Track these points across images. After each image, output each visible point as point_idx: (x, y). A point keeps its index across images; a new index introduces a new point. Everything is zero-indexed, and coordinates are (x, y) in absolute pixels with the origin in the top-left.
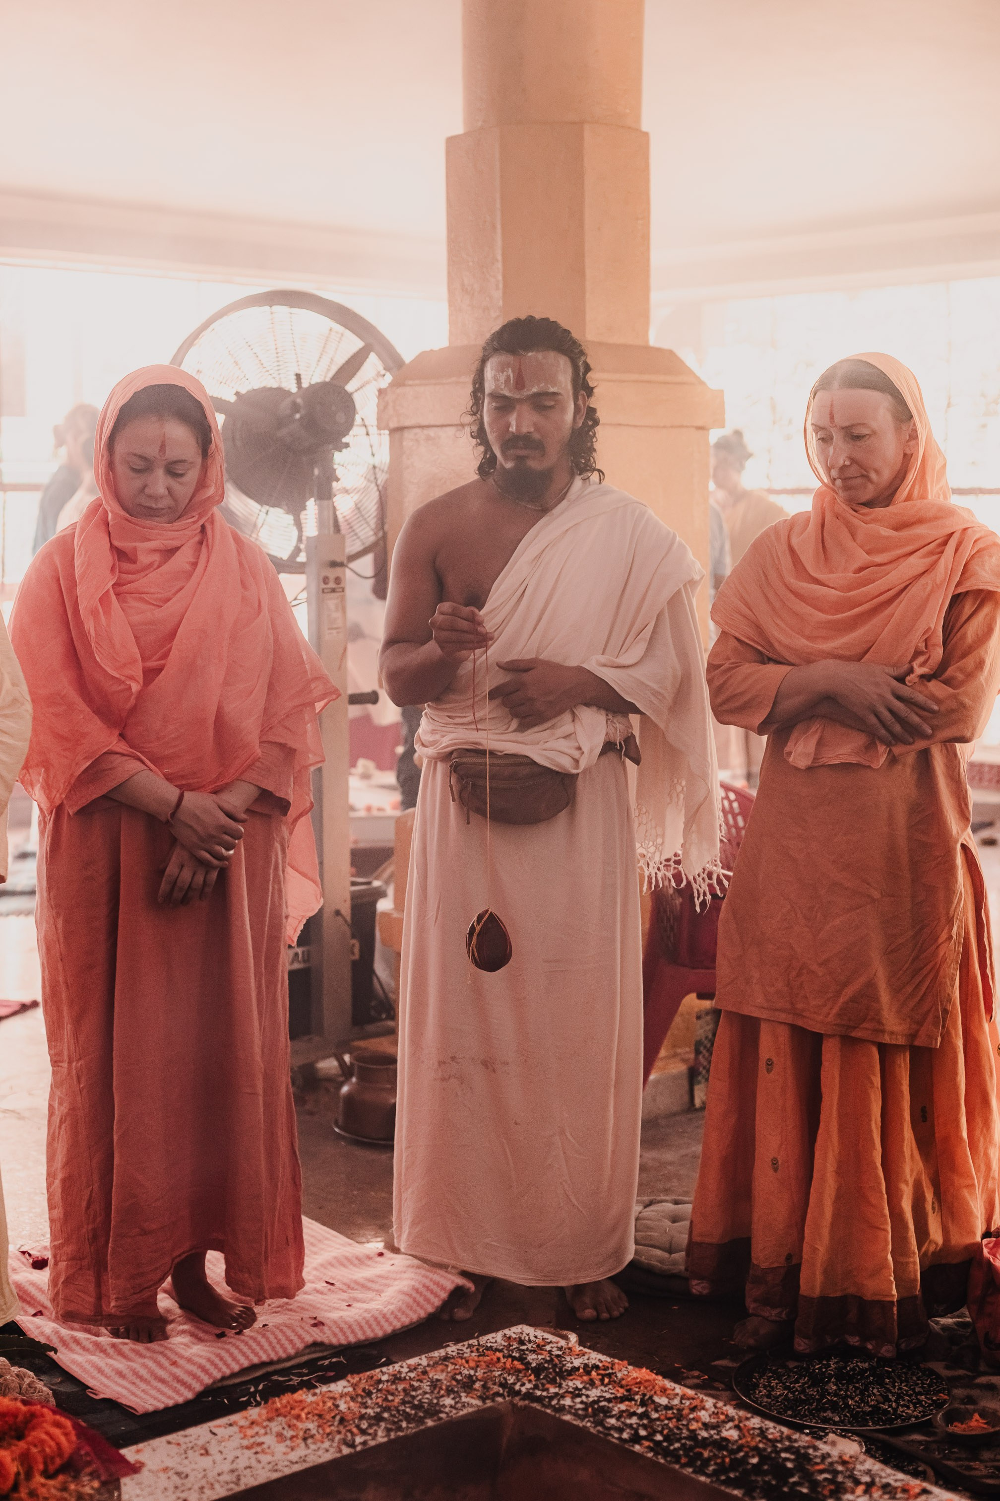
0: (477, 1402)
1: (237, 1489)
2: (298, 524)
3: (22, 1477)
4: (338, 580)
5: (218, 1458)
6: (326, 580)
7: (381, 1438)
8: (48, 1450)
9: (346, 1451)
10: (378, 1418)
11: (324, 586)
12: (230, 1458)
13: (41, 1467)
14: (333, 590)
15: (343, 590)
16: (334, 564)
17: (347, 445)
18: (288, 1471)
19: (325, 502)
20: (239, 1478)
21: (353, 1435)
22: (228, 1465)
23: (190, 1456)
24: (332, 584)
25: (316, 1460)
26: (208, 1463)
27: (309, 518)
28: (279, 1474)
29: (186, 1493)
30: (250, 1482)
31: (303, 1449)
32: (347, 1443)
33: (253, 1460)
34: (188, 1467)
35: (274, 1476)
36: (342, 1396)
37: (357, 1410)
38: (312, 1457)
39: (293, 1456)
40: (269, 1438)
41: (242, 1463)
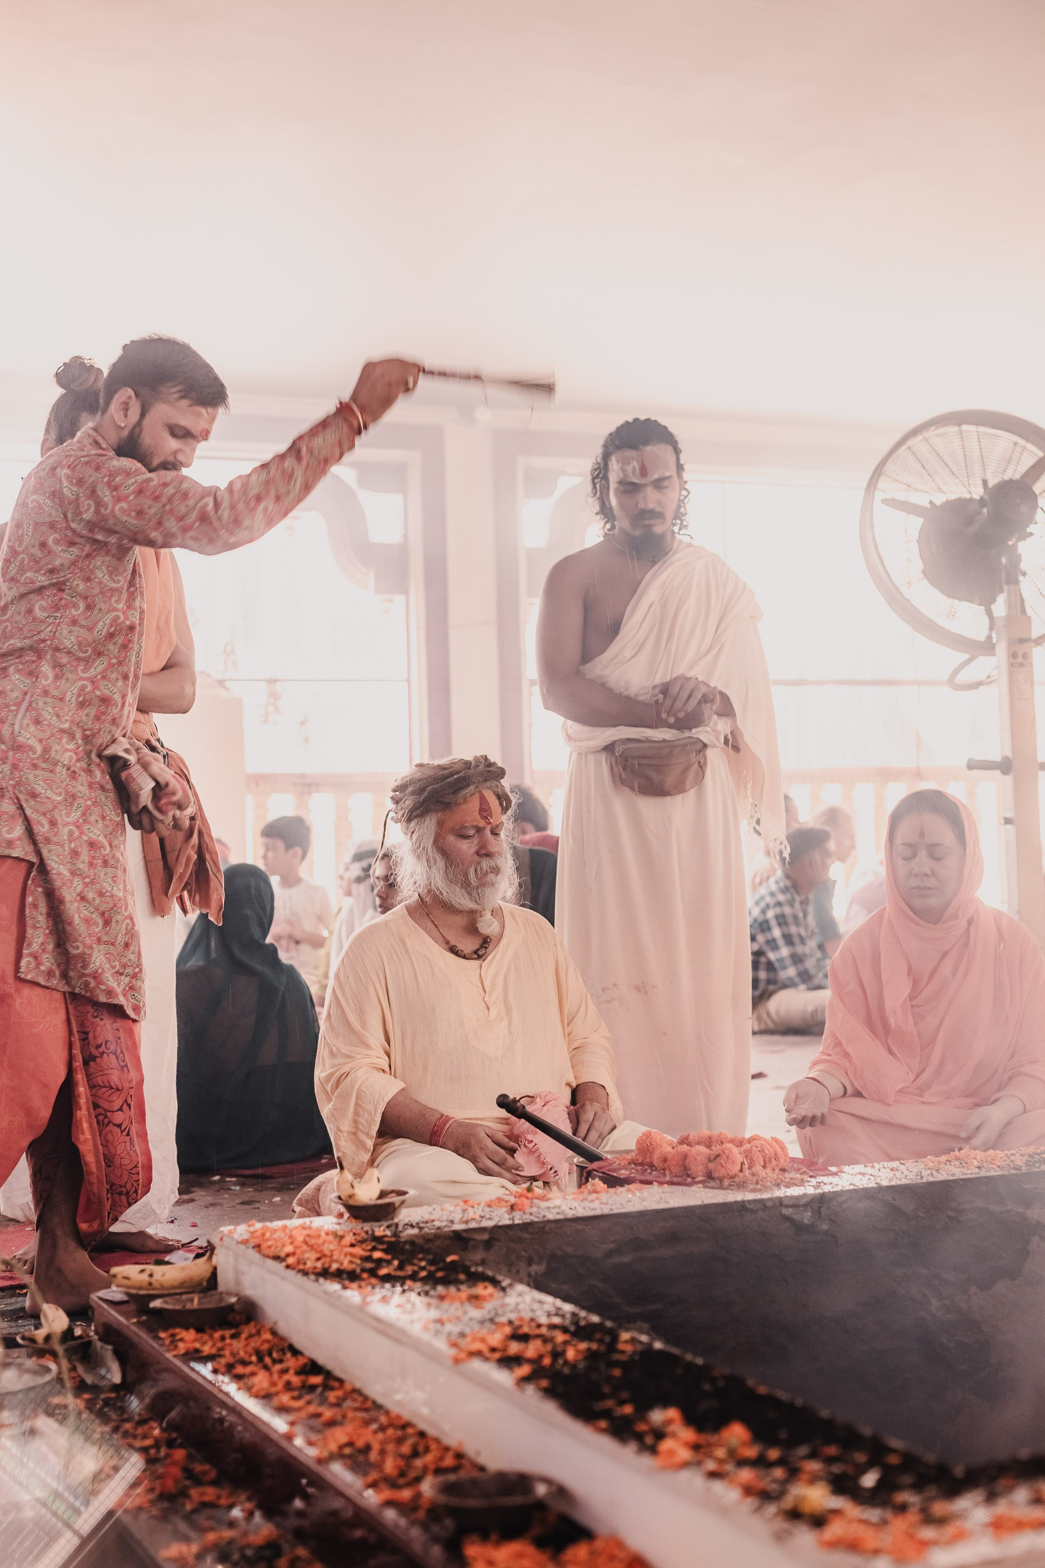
1: (920, 1181)
2: (989, 613)
3: (746, 1166)
4: (1025, 656)
5: (906, 1172)
6: (1014, 655)
8: (767, 1152)
9: (1012, 1172)
11: (1012, 661)
13: (762, 1163)
14: (1022, 665)
15: (1031, 664)
16: (1022, 641)
17: (1031, 534)
18: (962, 1177)
19: (1012, 587)
20: (923, 1177)
21: (1021, 1167)
22: (914, 1173)
23: (881, 1170)
24: (1020, 659)
25: (988, 1174)
26: (898, 1174)
27: (1000, 608)
28: (955, 1178)
29: (878, 1181)
30: (931, 1179)
31: (977, 1170)
32: (1015, 1169)
33: (935, 1173)
34: (880, 1174)
35: (951, 1178)
36: (1012, 1155)
37: (1025, 1158)
38: (983, 1173)
39: (969, 1172)
40: (948, 1167)
41: (924, 1173)
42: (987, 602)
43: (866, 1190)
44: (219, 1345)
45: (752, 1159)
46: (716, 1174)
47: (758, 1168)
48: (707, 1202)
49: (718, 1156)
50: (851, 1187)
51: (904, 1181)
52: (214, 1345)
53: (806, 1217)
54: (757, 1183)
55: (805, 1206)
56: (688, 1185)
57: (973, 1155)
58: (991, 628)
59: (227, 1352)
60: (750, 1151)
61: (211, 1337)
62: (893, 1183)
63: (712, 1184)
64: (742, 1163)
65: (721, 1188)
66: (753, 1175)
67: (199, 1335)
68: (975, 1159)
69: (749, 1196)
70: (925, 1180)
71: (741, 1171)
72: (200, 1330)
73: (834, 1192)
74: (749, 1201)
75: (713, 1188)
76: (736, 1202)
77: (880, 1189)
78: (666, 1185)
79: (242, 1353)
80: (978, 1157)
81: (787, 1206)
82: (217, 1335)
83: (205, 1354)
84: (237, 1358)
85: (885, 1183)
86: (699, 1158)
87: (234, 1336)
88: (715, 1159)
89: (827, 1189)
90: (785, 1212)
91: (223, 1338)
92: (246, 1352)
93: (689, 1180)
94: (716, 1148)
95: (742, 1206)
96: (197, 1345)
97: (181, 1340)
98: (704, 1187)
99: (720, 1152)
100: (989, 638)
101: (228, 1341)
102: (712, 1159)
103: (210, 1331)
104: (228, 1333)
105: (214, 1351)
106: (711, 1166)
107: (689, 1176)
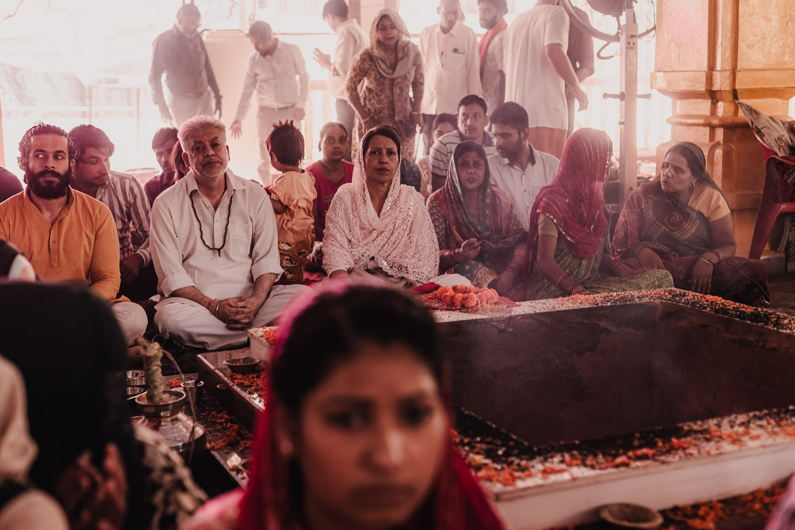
0: (648, 300)
1: (553, 310)
2: (618, 21)
3: (479, 302)
4: (634, 44)
5: (548, 305)
6: (629, 43)
7: (609, 304)
8: (488, 296)
9: (595, 306)
10: (608, 301)
11: (628, 46)
12: (552, 305)
13: (486, 301)
14: (632, 48)
15: (637, 48)
16: (632, 36)
18: (572, 308)
19: (630, 10)
20: (555, 308)
21: (598, 303)
22: (552, 306)
23: (539, 304)
24: (631, 45)
25: (584, 307)
26: (544, 306)
27: (623, 19)
28: (569, 309)
29: (535, 310)
30: (558, 309)
31: (579, 305)
32: (596, 304)
33: (561, 306)
34: (537, 306)
35: (567, 309)
36: (597, 297)
37: (602, 299)
38: (582, 306)
39: (575, 306)
40: (568, 303)
41: (556, 306)
42: (617, 15)
43: (530, 315)
44: (252, 380)
45: (482, 299)
46: (466, 306)
47: (484, 303)
48: (460, 320)
49: (467, 298)
50: (523, 313)
51: (547, 310)
52: (249, 381)
53: (503, 326)
54: (483, 310)
55: (503, 321)
56: (454, 310)
57: (579, 297)
58: (619, 28)
59: (255, 384)
60: (481, 296)
61: (248, 377)
62: (542, 311)
63: (464, 310)
64: (477, 301)
65: (467, 312)
66: (482, 307)
67: (243, 376)
68: (580, 299)
69: (478, 317)
70: (555, 310)
71: (477, 305)
72: (243, 374)
73: (516, 315)
74: (478, 319)
75: (464, 312)
76: (473, 320)
77: (536, 314)
78: (444, 311)
79: (261, 385)
80: (581, 299)
81: (495, 321)
82: (251, 376)
83: (246, 384)
84: (259, 387)
85: (538, 311)
86: (459, 299)
87: (257, 377)
88: (466, 299)
89: (513, 314)
90: (494, 323)
91: (253, 378)
92: (263, 384)
93: (454, 308)
94: (466, 295)
95: (475, 321)
96: (242, 381)
97: (236, 378)
98: (460, 312)
99: (468, 296)
100: (618, 33)
101: (255, 379)
102: (465, 298)
103: (247, 375)
104: (255, 375)
105: (249, 384)
106: (464, 302)
107: (454, 306)
